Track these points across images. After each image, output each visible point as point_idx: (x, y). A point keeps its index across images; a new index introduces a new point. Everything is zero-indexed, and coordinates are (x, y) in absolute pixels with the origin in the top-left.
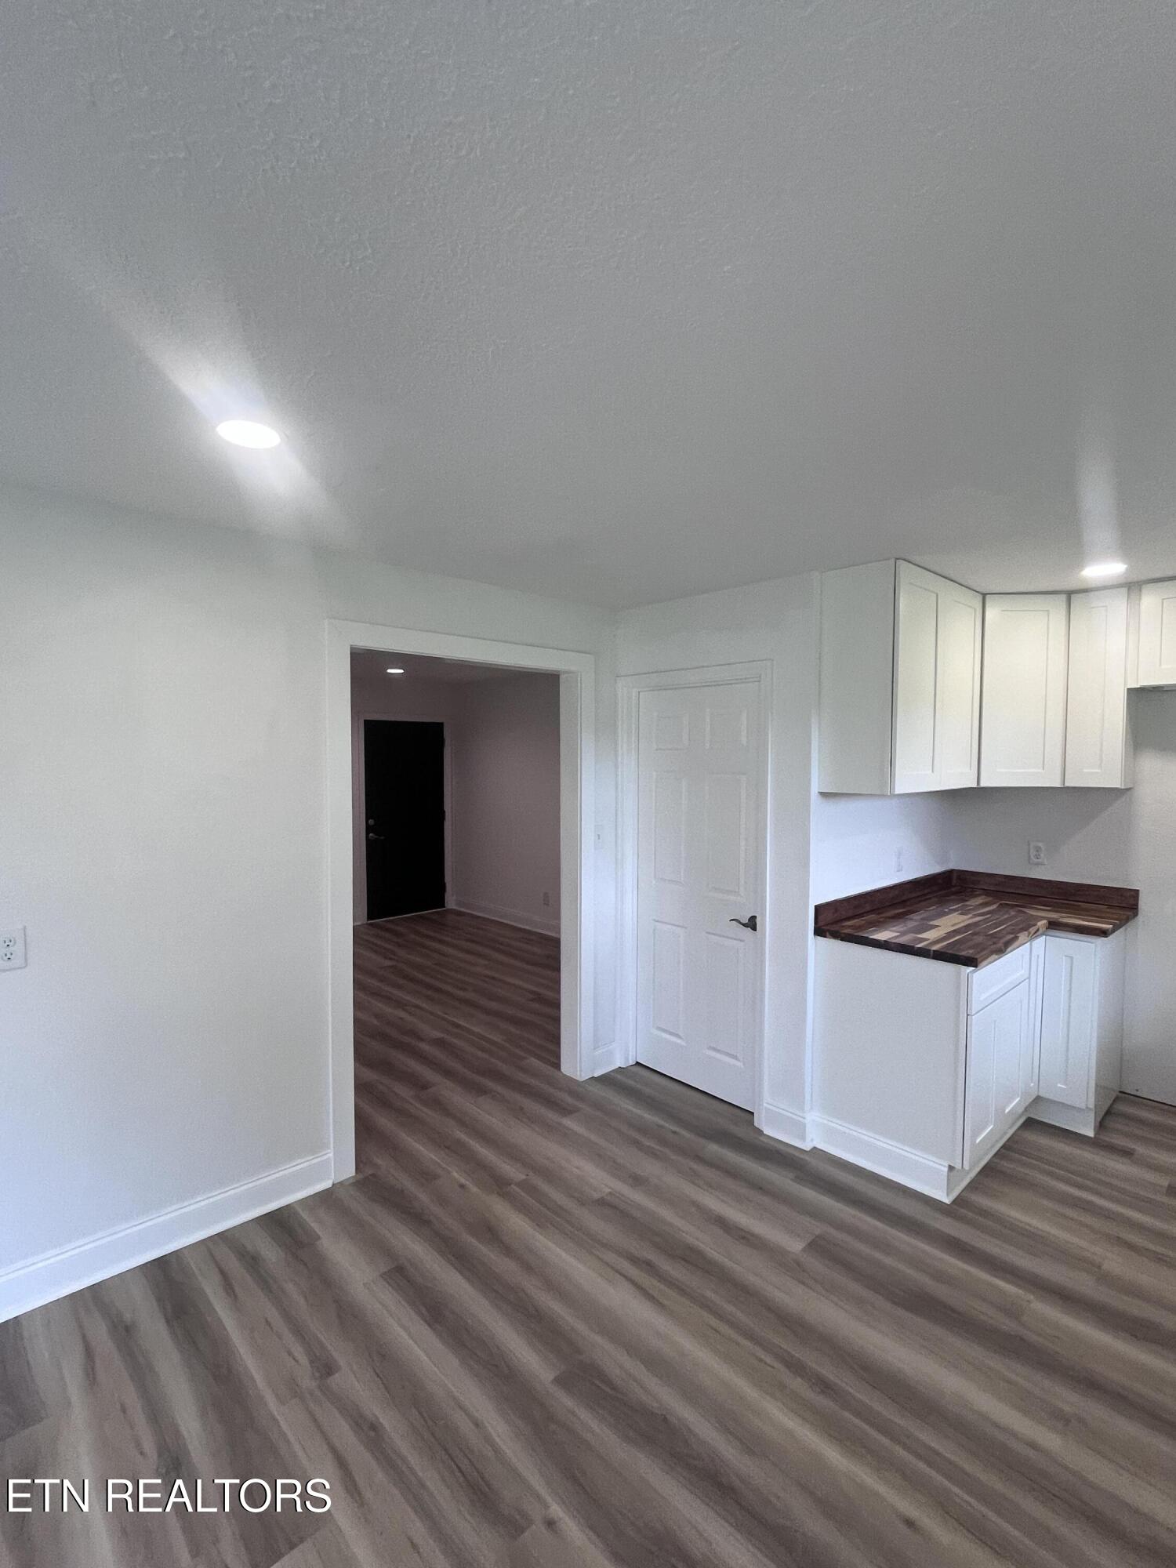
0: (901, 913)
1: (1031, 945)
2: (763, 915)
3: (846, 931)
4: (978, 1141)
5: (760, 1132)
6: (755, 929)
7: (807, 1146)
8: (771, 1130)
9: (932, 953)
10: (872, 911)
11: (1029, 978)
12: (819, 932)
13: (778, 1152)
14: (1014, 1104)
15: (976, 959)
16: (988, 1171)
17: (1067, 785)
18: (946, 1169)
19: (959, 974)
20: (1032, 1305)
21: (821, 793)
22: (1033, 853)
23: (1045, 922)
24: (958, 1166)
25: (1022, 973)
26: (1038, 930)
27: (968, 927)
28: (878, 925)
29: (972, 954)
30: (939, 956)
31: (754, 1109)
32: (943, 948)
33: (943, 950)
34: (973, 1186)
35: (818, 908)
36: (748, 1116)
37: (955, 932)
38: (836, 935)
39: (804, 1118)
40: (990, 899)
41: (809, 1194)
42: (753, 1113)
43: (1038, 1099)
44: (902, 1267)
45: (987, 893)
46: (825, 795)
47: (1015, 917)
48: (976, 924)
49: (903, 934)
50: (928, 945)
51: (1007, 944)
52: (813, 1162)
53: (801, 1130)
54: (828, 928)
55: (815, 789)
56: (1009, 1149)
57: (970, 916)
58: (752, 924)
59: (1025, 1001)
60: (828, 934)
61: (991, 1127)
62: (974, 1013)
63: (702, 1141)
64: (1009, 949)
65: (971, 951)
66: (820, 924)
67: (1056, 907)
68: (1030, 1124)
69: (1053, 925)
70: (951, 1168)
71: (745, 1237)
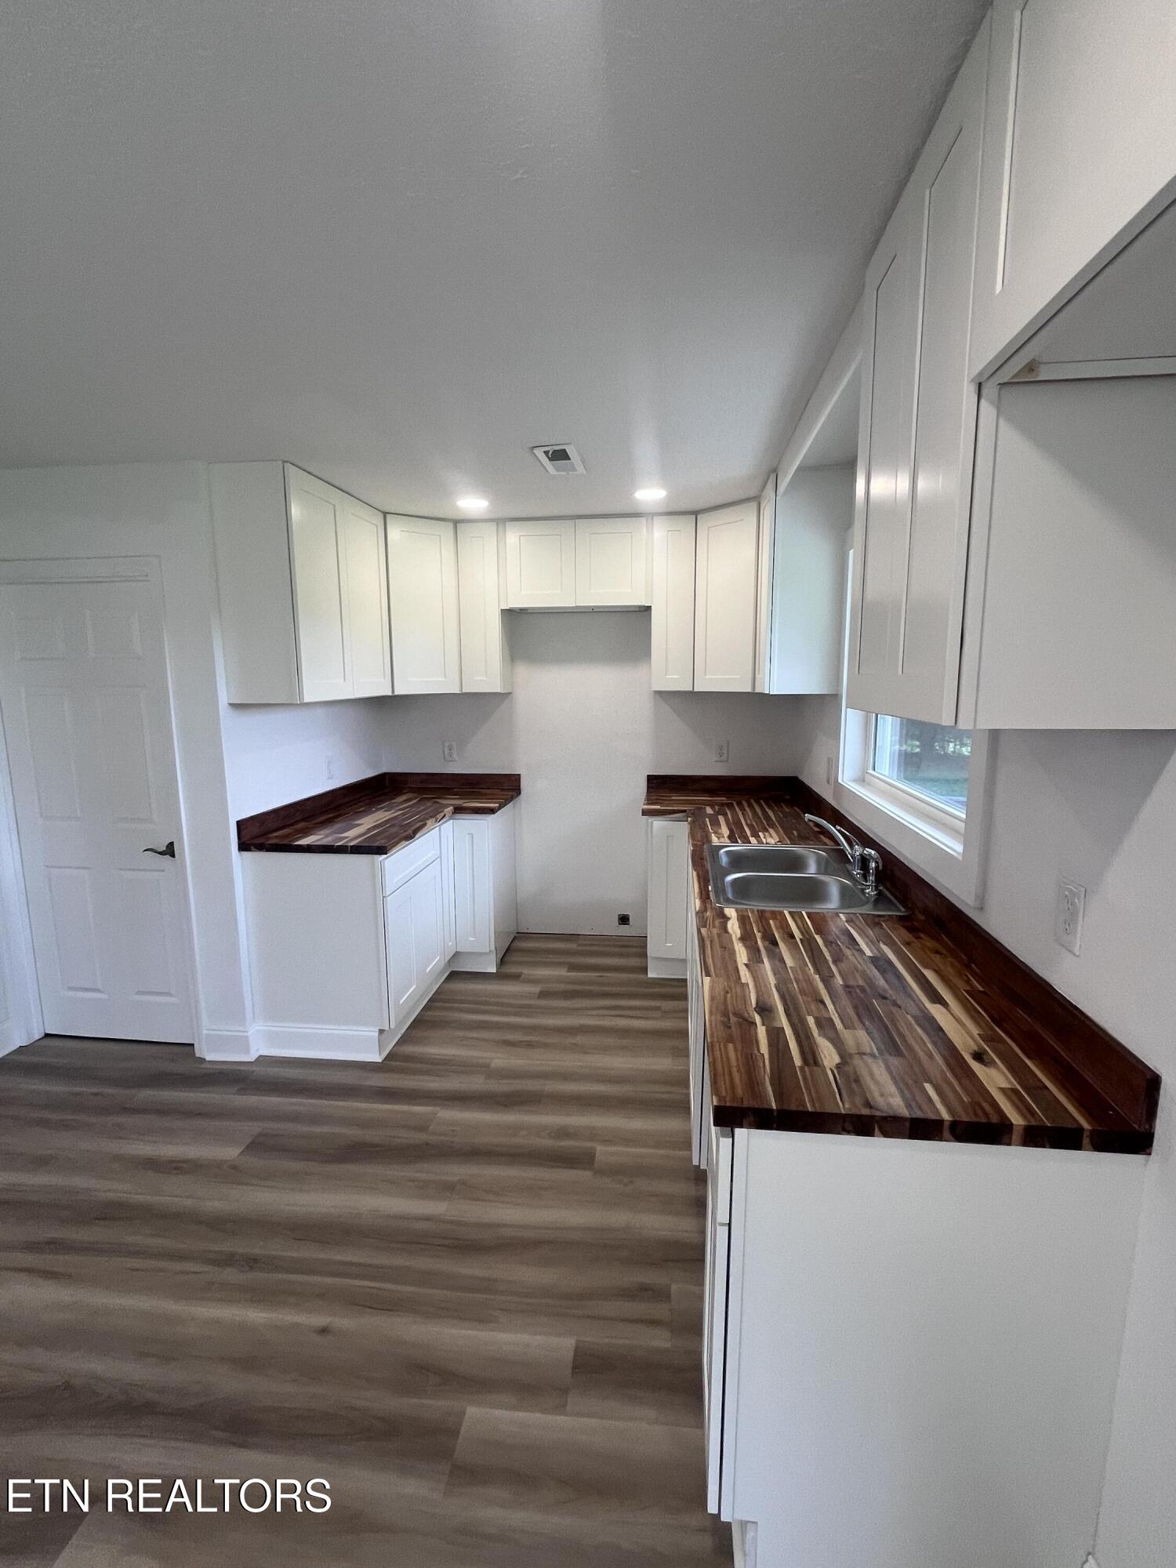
0: (331, 818)
1: (440, 830)
2: (181, 839)
3: (271, 842)
4: (401, 1002)
5: (202, 1060)
6: (173, 855)
7: (251, 1057)
8: (211, 1054)
9: (349, 849)
10: (303, 820)
11: (441, 857)
12: (243, 847)
13: (221, 1073)
14: (435, 963)
15: (386, 847)
16: (418, 1023)
17: (464, 691)
18: (377, 1034)
19: (373, 864)
20: (438, 1115)
21: (230, 704)
22: (446, 751)
23: (451, 808)
24: (387, 1028)
25: (432, 854)
26: (445, 816)
27: (387, 821)
28: (306, 832)
29: (384, 843)
30: (357, 850)
31: (194, 1039)
32: (360, 842)
33: (360, 845)
34: (402, 1041)
35: (240, 824)
36: (188, 1049)
37: (374, 827)
38: (261, 847)
39: (247, 1032)
40: (416, 795)
41: (252, 1100)
42: (193, 1045)
43: (457, 955)
44: (337, 1130)
45: (412, 790)
46: (235, 706)
47: (431, 806)
48: (396, 818)
49: (327, 836)
50: (347, 842)
51: (415, 832)
52: (258, 1070)
53: (244, 1044)
54: (252, 841)
55: (223, 699)
56: (437, 1001)
57: (393, 811)
58: (170, 851)
59: (438, 879)
60: (252, 847)
61: (414, 987)
62: (388, 894)
63: (133, 1091)
64: (417, 836)
65: (383, 841)
66: (244, 839)
67: (463, 795)
68: (454, 976)
69: (458, 810)
70: (381, 1031)
71: (176, 1167)
